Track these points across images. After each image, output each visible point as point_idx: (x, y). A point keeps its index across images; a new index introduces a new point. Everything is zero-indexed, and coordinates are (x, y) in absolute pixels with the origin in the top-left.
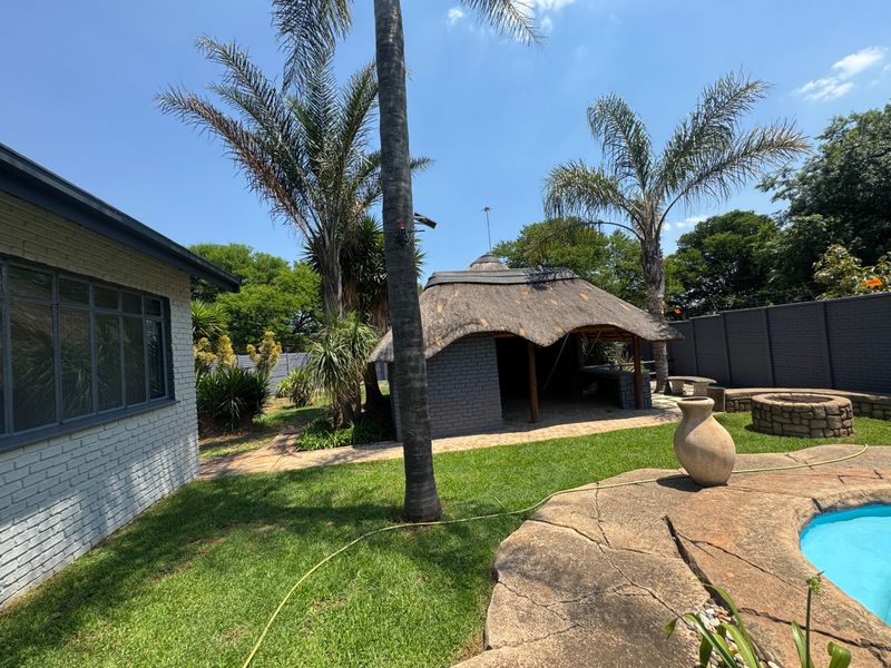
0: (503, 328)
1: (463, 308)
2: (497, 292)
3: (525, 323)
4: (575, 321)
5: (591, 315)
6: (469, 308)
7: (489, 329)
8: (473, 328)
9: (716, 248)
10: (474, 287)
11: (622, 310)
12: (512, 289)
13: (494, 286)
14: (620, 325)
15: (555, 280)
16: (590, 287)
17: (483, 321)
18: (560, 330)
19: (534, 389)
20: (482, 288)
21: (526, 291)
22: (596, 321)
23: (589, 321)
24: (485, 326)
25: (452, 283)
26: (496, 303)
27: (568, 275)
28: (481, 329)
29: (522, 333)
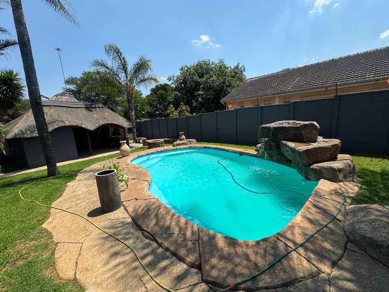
0: (75, 125)
1: (57, 117)
2: (72, 110)
3: (84, 122)
4: (103, 122)
5: (108, 120)
6: (59, 117)
7: (69, 125)
8: (62, 124)
9: (160, 95)
10: (61, 108)
11: (119, 119)
12: (78, 110)
13: (70, 108)
14: (117, 124)
15: (95, 107)
16: (109, 110)
17: (66, 122)
18: (97, 125)
19: (90, 145)
20: (64, 109)
21: (84, 111)
22: (110, 122)
23: (107, 122)
24: (67, 123)
25: (49, 106)
26: (72, 115)
27: (101, 106)
28: (66, 125)
29: (83, 126)
